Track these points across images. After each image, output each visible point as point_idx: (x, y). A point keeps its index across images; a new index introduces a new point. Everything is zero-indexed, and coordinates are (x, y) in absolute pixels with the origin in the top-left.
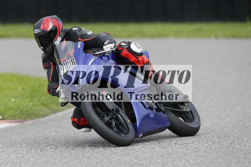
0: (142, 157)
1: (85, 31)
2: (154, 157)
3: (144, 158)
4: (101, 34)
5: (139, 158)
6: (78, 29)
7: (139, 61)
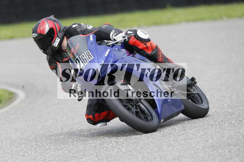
1: (85, 26)
4: (102, 26)
6: (77, 25)
7: (147, 48)
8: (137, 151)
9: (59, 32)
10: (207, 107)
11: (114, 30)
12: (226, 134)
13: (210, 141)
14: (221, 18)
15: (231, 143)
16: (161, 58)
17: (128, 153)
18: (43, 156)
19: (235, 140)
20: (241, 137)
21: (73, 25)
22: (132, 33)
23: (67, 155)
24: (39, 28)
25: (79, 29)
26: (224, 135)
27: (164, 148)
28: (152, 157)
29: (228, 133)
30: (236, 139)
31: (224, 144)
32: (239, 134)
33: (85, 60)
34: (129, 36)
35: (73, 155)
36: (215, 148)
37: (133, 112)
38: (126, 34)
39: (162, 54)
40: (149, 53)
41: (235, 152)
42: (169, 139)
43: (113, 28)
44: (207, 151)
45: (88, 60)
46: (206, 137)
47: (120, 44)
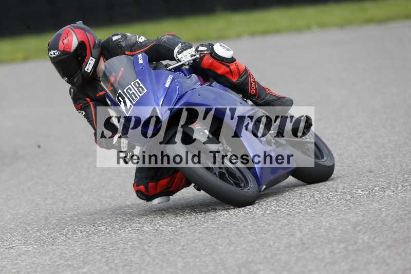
0: (70, 254)
1: (133, 38)
2: (91, 251)
3: (74, 255)
4: (162, 38)
5: (66, 256)
6: (121, 36)
7: (231, 72)
8: (174, 253)
9: (93, 47)
10: (331, 164)
11: (180, 45)
12: (324, 223)
13: (298, 235)
14: (308, 27)
15: (333, 238)
16: (253, 88)
17: (160, 257)
18: (15, 265)
19: (339, 232)
20: (349, 227)
21: (113, 36)
22: (206, 49)
23: (57, 263)
24: (61, 42)
25: (124, 42)
26: (320, 224)
27: (220, 247)
28: (201, 263)
29: (327, 222)
30: (341, 230)
31: (321, 240)
32: (347, 222)
33: (133, 95)
34: (202, 55)
35: (66, 263)
36: (306, 246)
37: (215, 174)
38: (197, 50)
39: (255, 82)
40: (235, 80)
41: (339, 253)
42: (229, 234)
43: (179, 40)
44: (294, 252)
45: (139, 95)
46: (291, 227)
47: (187, 67)
